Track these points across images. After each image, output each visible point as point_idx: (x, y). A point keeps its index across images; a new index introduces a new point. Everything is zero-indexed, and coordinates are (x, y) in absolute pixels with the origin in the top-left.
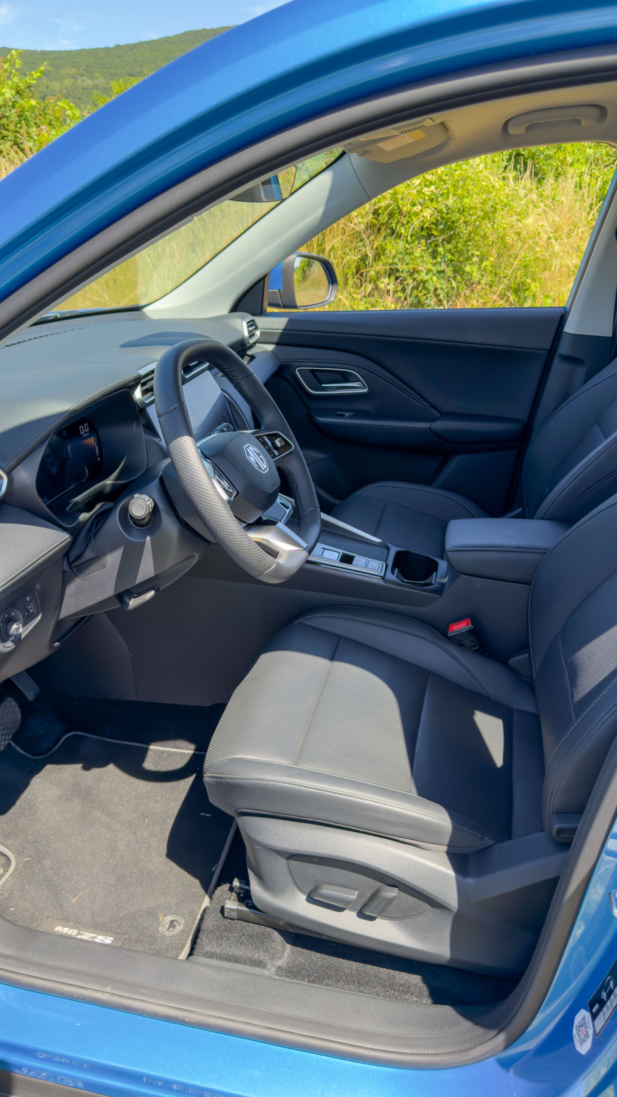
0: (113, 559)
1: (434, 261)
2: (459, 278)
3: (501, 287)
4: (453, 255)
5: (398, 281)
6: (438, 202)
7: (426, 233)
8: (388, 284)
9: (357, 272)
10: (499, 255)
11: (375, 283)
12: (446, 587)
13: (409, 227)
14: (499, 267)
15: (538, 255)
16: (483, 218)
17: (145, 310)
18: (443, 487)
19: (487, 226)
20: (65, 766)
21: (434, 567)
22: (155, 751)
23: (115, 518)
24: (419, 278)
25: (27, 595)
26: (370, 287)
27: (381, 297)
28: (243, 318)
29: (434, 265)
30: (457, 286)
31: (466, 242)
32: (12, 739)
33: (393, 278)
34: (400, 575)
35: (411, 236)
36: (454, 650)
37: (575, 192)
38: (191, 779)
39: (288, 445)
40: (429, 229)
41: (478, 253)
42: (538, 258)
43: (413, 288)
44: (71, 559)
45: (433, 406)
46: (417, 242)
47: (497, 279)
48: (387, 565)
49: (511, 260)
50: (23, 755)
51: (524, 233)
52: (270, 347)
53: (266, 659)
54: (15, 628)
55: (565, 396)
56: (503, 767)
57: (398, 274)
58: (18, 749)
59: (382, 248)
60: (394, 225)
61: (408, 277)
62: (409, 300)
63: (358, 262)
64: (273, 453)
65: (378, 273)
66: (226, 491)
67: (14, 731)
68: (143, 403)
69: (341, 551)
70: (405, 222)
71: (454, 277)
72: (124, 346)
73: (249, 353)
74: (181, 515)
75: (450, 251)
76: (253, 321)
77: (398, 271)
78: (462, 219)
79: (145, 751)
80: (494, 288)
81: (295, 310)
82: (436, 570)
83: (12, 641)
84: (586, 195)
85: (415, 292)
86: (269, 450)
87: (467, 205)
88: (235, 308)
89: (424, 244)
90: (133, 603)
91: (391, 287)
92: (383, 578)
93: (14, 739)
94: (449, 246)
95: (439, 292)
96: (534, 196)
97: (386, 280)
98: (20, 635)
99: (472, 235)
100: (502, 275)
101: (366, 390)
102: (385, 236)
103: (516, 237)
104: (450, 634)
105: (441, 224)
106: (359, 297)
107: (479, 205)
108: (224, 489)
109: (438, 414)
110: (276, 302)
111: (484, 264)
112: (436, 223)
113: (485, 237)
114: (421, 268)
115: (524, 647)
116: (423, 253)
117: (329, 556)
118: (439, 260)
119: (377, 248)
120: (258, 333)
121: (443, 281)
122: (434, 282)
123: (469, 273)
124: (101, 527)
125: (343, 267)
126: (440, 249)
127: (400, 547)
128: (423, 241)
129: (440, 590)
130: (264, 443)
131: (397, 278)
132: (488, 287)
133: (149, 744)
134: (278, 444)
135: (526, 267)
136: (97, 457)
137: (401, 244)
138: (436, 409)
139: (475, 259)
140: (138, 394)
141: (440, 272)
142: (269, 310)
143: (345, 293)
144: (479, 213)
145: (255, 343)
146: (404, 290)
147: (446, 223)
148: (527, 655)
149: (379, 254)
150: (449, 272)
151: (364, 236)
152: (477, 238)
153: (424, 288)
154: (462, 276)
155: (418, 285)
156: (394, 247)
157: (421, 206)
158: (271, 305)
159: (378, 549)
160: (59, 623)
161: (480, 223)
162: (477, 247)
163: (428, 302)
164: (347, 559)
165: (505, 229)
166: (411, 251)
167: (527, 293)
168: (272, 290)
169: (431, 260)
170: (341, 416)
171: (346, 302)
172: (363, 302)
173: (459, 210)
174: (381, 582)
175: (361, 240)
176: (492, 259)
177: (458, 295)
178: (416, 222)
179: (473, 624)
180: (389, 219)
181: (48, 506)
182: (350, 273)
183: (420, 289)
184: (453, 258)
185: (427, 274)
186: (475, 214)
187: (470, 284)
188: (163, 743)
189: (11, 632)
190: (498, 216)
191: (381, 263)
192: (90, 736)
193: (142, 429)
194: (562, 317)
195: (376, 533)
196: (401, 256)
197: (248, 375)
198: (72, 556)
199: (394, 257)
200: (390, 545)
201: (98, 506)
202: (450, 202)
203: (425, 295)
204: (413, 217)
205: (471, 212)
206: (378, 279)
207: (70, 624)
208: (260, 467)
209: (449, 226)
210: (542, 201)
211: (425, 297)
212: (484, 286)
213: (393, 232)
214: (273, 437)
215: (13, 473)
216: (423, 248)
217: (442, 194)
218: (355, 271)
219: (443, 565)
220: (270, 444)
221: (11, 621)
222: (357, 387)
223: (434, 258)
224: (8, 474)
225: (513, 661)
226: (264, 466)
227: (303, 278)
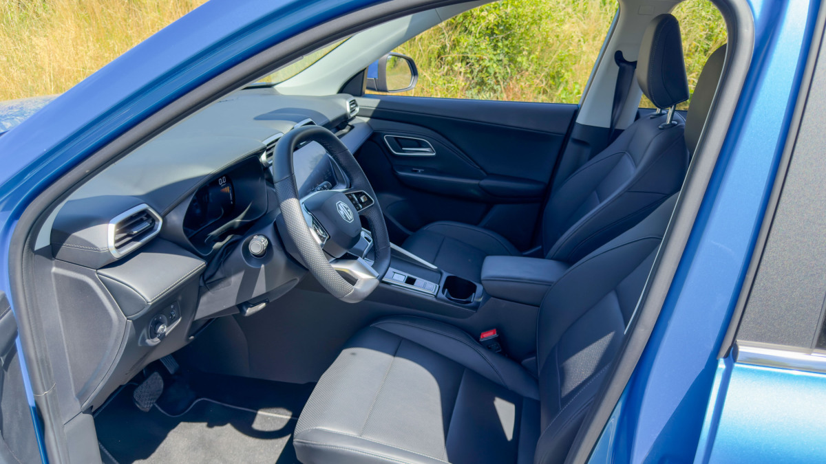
0: (236, 280)
1: (495, 53)
2: (512, 66)
3: (543, 74)
4: (509, 48)
5: (468, 65)
6: (499, 10)
7: (490, 32)
8: (461, 67)
9: (438, 57)
10: (542, 50)
11: (451, 66)
12: (481, 305)
13: (478, 27)
14: (542, 59)
15: (571, 52)
16: (532, 24)
17: (276, 87)
18: (485, 227)
19: (534, 29)
20: (194, 424)
21: (474, 289)
22: (263, 416)
23: (239, 250)
24: (483, 64)
25: (171, 304)
26: (446, 68)
27: (455, 76)
28: (347, 99)
29: (495, 55)
30: (511, 72)
31: (520, 39)
32: (157, 402)
33: (464, 63)
34: (449, 294)
35: (479, 33)
36: (483, 351)
37: (601, 7)
38: (286, 439)
39: (369, 201)
40: (492, 29)
41: (527, 48)
42: (571, 55)
43: (479, 71)
44: (205, 278)
45: (482, 168)
46: (483, 38)
47: (540, 68)
48: (439, 287)
49: (551, 55)
50: (163, 414)
51: (562, 35)
52: (366, 120)
53: (346, 353)
54: (162, 329)
55: (576, 167)
56: (512, 440)
57: (468, 61)
58: (159, 409)
59: (457, 41)
60: (467, 24)
61: (475, 63)
62: (476, 80)
63: (439, 50)
64: (359, 206)
65: (453, 58)
66: (320, 237)
67: (157, 397)
68: (267, 163)
69: (407, 275)
70: (475, 23)
71: (509, 65)
72: (257, 118)
73: (350, 123)
74: (288, 251)
75: (507, 46)
76: (354, 100)
77: (468, 58)
78: (517, 23)
79: (254, 415)
80: (538, 75)
81: (385, 94)
82: (475, 291)
83: (158, 338)
84: (608, 10)
85: (480, 74)
86: (356, 205)
87: (521, 13)
88: (341, 91)
89: (488, 39)
90: (249, 311)
91: (463, 70)
92: (436, 296)
93: (158, 402)
94: (506, 42)
95: (497, 75)
96: (570, 10)
97: (459, 65)
98: (165, 333)
99: (524, 35)
100: (544, 66)
101: (434, 154)
102: (460, 32)
103: (555, 39)
104: (481, 340)
105: (501, 25)
106: (439, 75)
107: (529, 14)
108: (319, 236)
109: (484, 174)
110: (372, 87)
111: (531, 57)
112: (498, 25)
113: (533, 37)
114: (485, 57)
115: (533, 352)
116: (487, 46)
117: (397, 278)
118: (498, 52)
119: (454, 41)
120: (357, 109)
121: (500, 67)
122: (494, 67)
123: (520, 62)
124: (230, 255)
125: (429, 53)
126: (500, 44)
127: (449, 272)
128: (487, 37)
129: (476, 307)
130: (352, 199)
131: (467, 63)
132: (533, 74)
133: (257, 410)
134: (363, 200)
135: (562, 60)
136: (230, 201)
137: (471, 39)
138: (484, 171)
139: (525, 53)
140: (263, 158)
141: (499, 61)
142: (367, 92)
143: (429, 72)
144: (530, 20)
145: (355, 116)
146: (472, 72)
147: (505, 25)
148: (534, 358)
149: (455, 45)
150: (506, 61)
151: (445, 31)
152: (527, 38)
153: (487, 72)
154: (515, 64)
155: (483, 69)
156: (466, 41)
157: (488, 12)
158: (368, 88)
159: (434, 273)
160: (194, 323)
161: (530, 27)
162: (527, 45)
163: (489, 82)
164: (410, 281)
165: (547, 32)
166: (478, 44)
167: (561, 80)
168: (369, 78)
169: (493, 52)
170: (416, 172)
171: (429, 78)
172: (441, 79)
173: (515, 16)
174: (434, 300)
175: (443, 34)
176: (537, 53)
177: (511, 78)
178: (483, 24)
179: (498, 333)
180: (464, 20)
181: (190, 239)
182: (433, 57)
183: (484, 72)
184: (509, 51)
185: (489, 61)
186: (526, 20)
187: (520, 71)
188: (268, 410)
189: (158, 331)
190: (543, 22)
191: (456, 52)
192: (214, 401)
193: (265, 183)
194: (576, 112)
195: (435, 260)
196: (471, 48)
197: (344, 150)
198: (208, 274)
199: (466, 48)
200: (443, 271)
201: (229, 238)
202: (509, 10)
203: (487, 77)
204: (481, 19)
205: (523, 19)
206: (453, 63)
207: (202, 323)
208: (347, 218)
209: (507, 27)
210: (576, 14)
211: (487, 79)
212: (531, 73)
213: (466, 29)
214: (358, 195)
215: (167, 216)
216: (487, 43)
217: (503, 4)
218: (437, 56)
219: (480, 288)
220: (356, 200)
221: (158, 323)
222: (427, 152)
223: (495, 50)
224: (164, 217)
225: (526, 361)
226: (350, 217)
227: (394, 66)
